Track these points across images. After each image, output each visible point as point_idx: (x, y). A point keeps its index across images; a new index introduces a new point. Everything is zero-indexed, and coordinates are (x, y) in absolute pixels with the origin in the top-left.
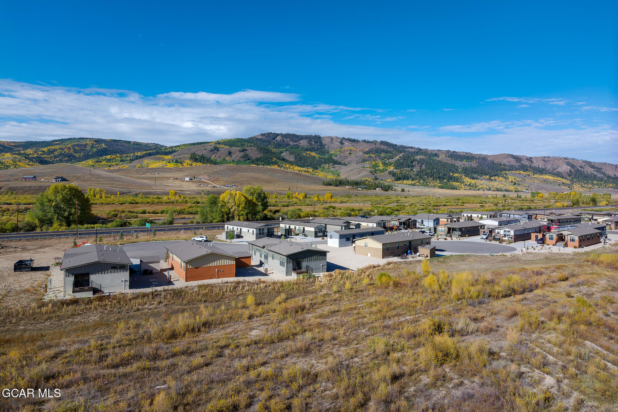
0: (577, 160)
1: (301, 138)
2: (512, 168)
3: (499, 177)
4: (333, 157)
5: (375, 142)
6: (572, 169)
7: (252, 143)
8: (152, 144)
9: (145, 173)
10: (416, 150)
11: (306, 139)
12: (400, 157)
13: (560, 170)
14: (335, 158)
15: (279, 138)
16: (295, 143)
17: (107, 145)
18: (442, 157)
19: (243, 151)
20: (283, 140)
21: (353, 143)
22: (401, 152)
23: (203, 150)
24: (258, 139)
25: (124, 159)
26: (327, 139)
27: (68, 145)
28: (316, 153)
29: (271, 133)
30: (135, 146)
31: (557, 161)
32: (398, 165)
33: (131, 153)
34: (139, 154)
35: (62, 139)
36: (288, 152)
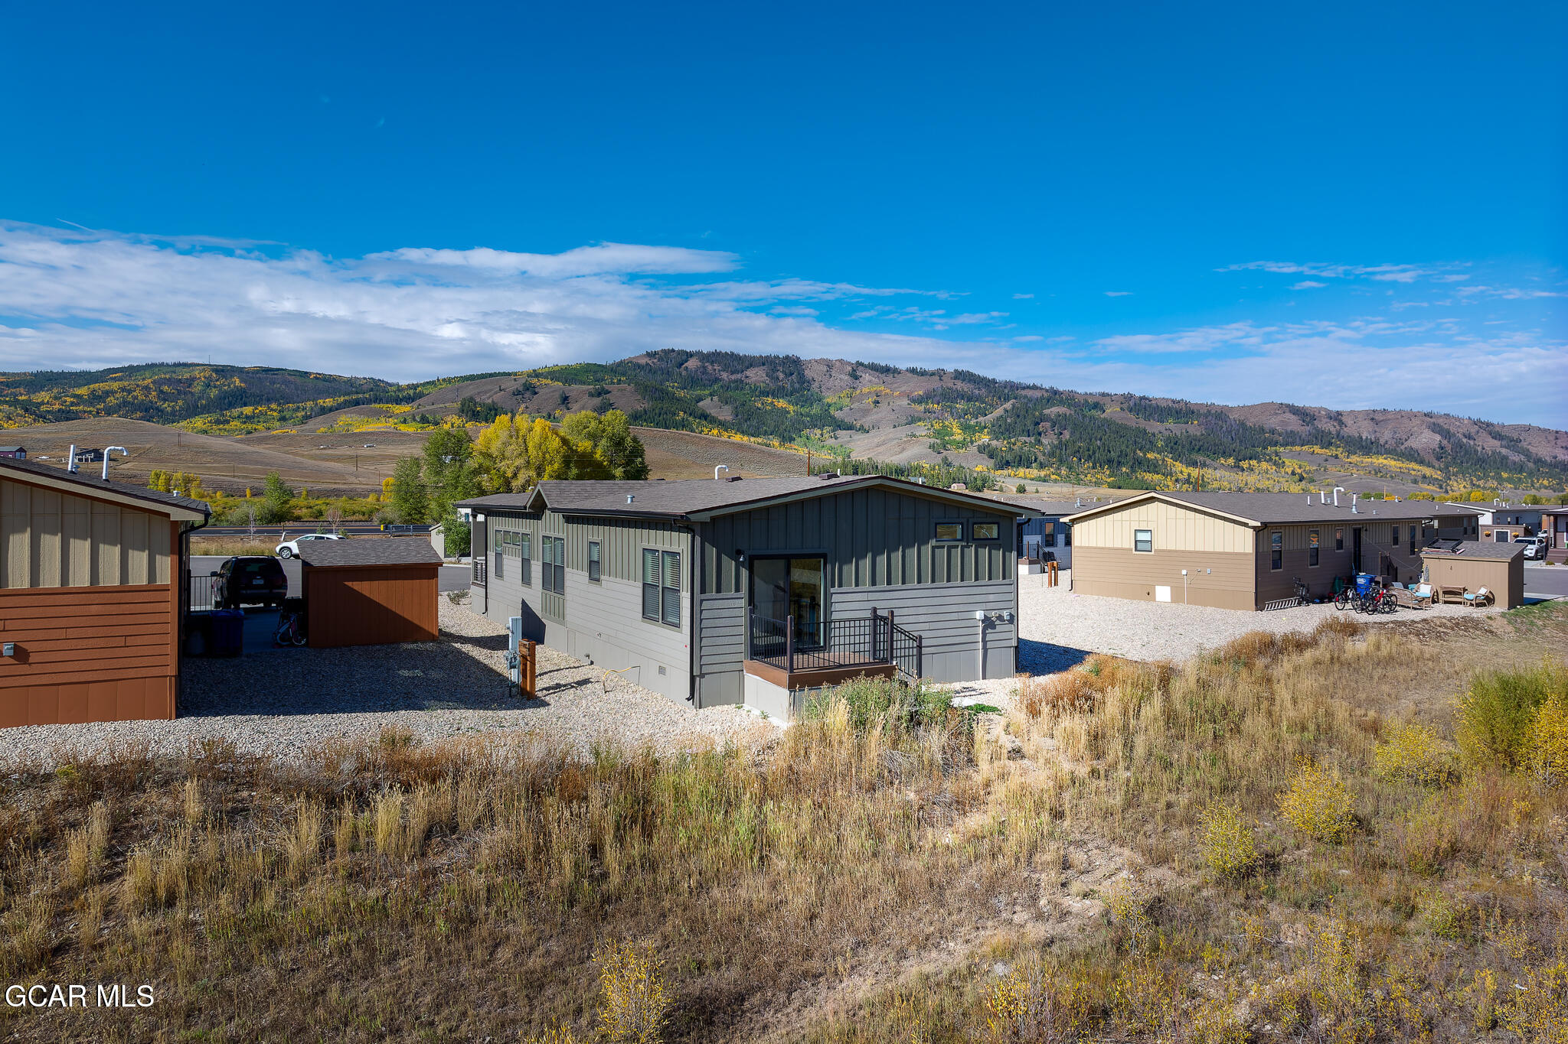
0: (1458, 419)
1: (751, 362)
2: (1291, 439)
3: (1259, 461)
4: (832, 412)
5: (940, 374)
6: (1445, 442)
7: (624, 375)
8: (365, 378)
9: (333, 446)
10: (1046, 395)
11: (764, 364)
12: (1006, 411)
13: (1414, 443)
14: (838, 414)
15: (692, 364)
16: (733, 377)
17: (245, 382)
18: (1112, 411)
19: (599, 395)
20: (704, 368)
21: (883, 376)
22: (1007, 399)
23: (496, 393)
24: (639, 366)
25: (287, 414)
26: (816, 366)
27: (144, 379)
28: (789, 402)
29: (673, 351)
30: (321, 384)
31: (1406, 421)
32: (1002, 429)
33: (309, 400)
34: (329, 402)
35: (131, 367)
36: (715, 398)
